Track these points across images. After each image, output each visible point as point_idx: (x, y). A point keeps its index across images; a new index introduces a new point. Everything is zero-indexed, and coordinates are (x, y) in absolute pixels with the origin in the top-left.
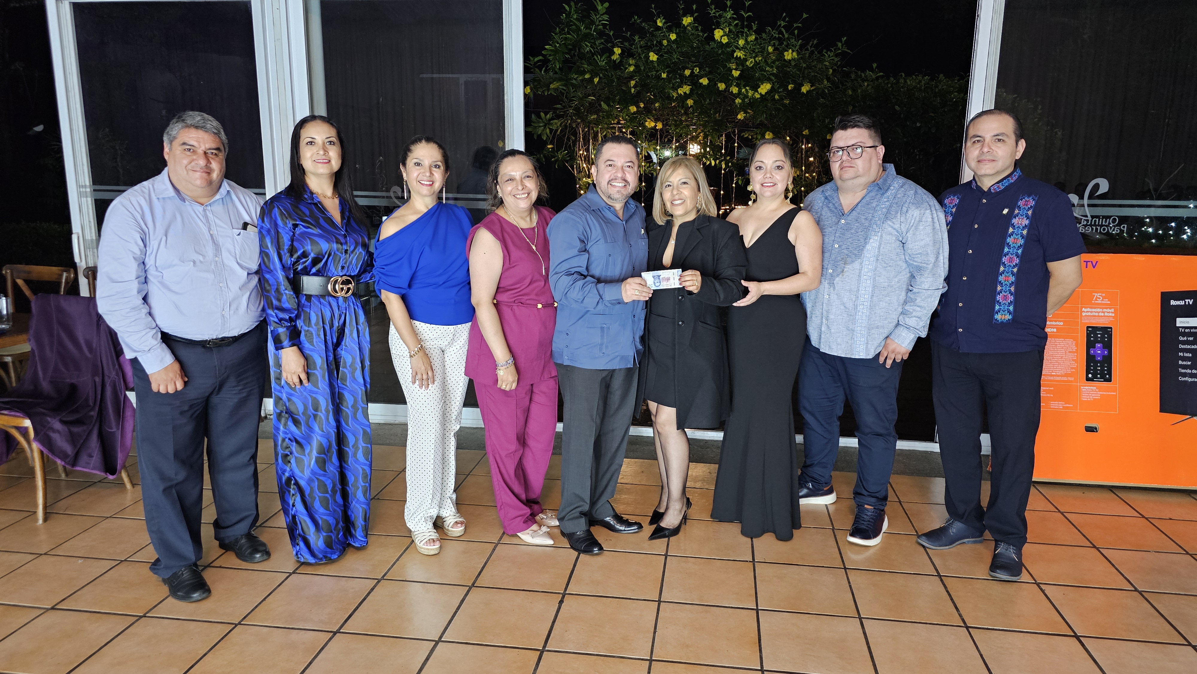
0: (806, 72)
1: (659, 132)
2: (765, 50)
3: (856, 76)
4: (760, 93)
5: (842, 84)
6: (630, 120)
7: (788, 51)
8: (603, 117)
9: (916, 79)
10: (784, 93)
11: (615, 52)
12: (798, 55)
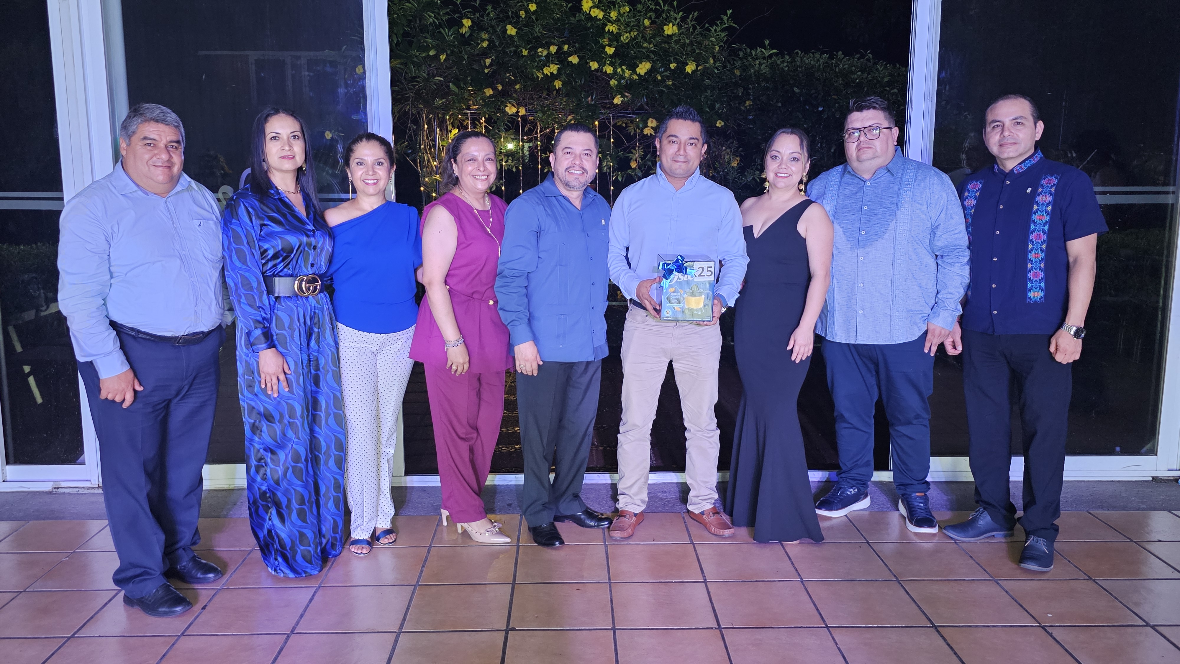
0: (690, 49)
1: (519, 119)
2: (641, 23)
3: (745, 54)
4: (638, 73)
5: (730, 63)
6: (486, 105)
7: (668, 25)
8: (454, 102)
9: (814, 57)
10: (667, 73)
11: (464, 25)
12: (679, 30)
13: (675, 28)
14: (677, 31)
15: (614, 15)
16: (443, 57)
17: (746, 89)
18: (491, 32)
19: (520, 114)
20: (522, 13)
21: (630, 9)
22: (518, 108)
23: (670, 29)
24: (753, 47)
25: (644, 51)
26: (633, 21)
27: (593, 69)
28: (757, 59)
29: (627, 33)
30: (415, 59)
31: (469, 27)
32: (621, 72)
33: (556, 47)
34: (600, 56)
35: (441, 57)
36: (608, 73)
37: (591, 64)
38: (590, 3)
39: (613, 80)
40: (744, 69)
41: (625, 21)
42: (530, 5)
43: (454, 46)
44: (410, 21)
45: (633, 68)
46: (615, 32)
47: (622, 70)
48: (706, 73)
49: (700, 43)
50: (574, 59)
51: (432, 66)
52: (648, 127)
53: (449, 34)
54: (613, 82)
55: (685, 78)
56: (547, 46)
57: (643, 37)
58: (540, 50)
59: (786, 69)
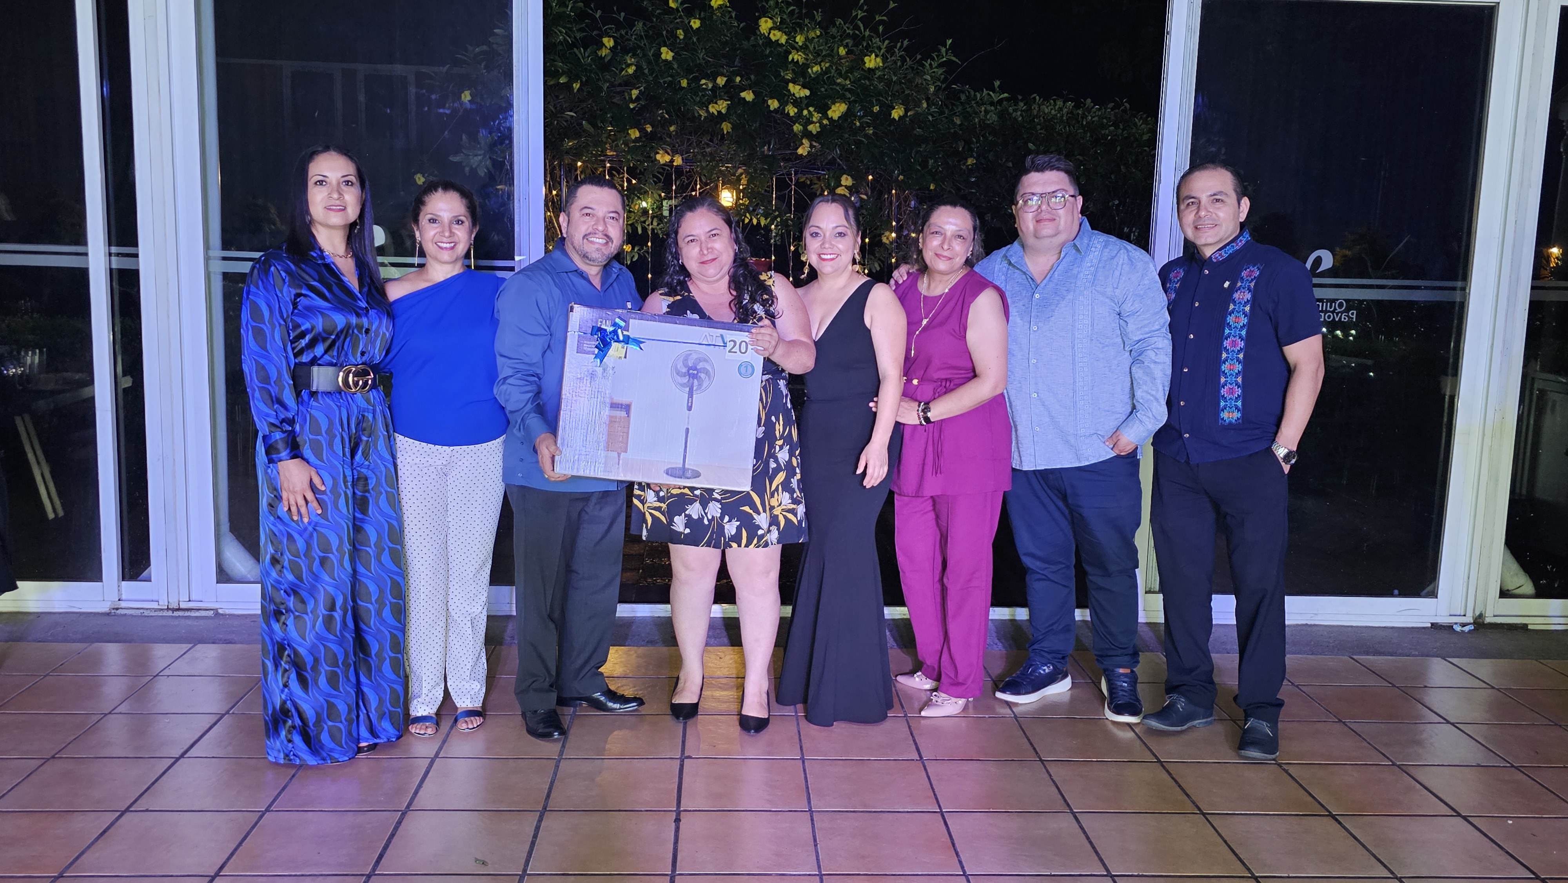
0: (897, 89)
1: (673, 170)
2: (835, 51)
3: (968, 97)
4: (830, 117)
5: (947, 107)
6: (631, 151)
7: (870, 56)
8: (588, 144)
9: (1055, 104)
10: (867, 119)
11: (604, 44)
12: (884, 63)
13: (878, 60)
14: (881, 64)
15: (800, 39)
16: (576, 86)
18: (640, 55)
19: (675, 164)
20: (680, 33)
21: (823, 34)
22: (673, 156)
23: (871, 62)
24: (980, 90)
25: (838, 88)
26: (824, 49)
27: (772, 108)
28: (983, 104)
29: (817, 64)
31: (610, 48)
32: (808, 116)
33: (725, 79)
34: (780, 93)
35: (574, 85)
36: (792, 114)
37: (770, 102)
38: (770, 23)
39: (797, 125)
41: (815, 48)
42: (692, 21)
43: (591, 72)
45: (824, 110)
46: (801, 62)
47: (809, 112)
48: (918, 120)
49: (911, 81)
50: (748, 96)
51: (561, 97)
52: (842, 186)
53: (584, 55)
54: (797, 128)
55: (890, 125)
56: (713, 77)
57: (837, 70)
58: (703, 81)
59: (1020, 118)
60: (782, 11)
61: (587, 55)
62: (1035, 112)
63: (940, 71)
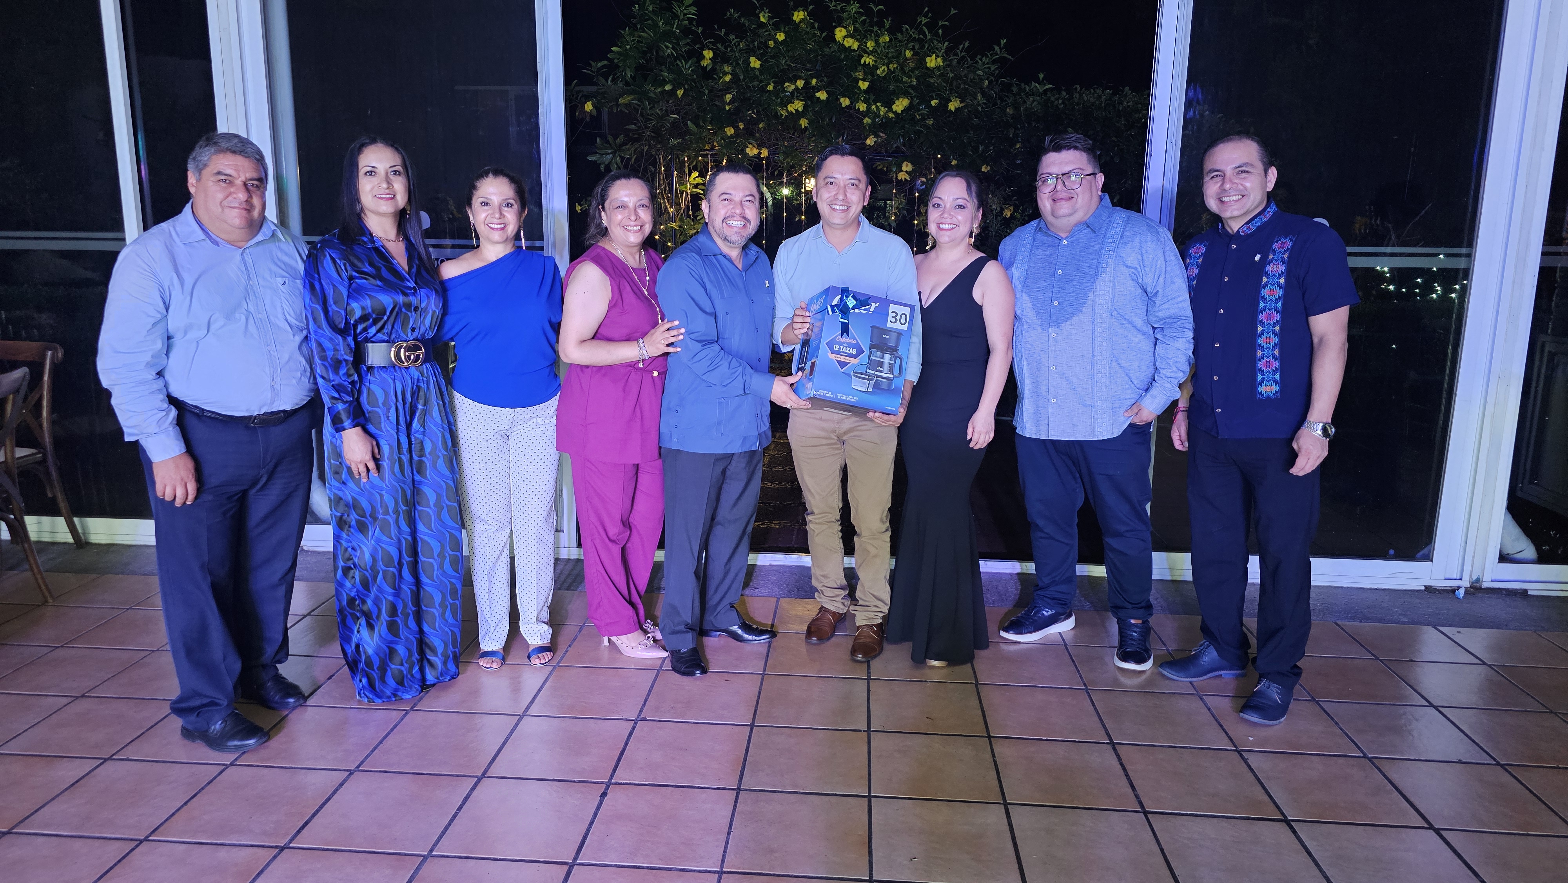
0: (955, 83)
1: (764, 162)
2: (902, 55)
3: (1018, 89)
4: (894, 111)
5: (1000, 99)
6: (727, 146)
7: (931, 56)
8: (691, 142)
9: (1095, 93)
10: (928, 111)
11: (705, 56)
12: (943, 62)
13: (939, 60)
14: (942, 64)
15: (870, 45)
16: (680, 93)
17: (1016, 128)
18: (734, 64)
19: (762, 156)
20: (771, 43)
21: (891, 40)
22: (760, 149)
23: (932, 62)
24: (1028, 83)
25: (901, 85)
26: (892, 52)
27: (844, 106)
28: (1031, 95)
29: (885, 65)
30: (652, 95)
31: (710, 59)
32: (875, 110)
33: (803, 82)
34: (853, 93)
35: (678, 92)
36: (861, 110)
37: (842, 100)
38: (844, 32)
39: (867, 119)
40: (1016, 107)
41: (883, 52)
42: (778, 34)
43: (694, 80)
44: (645, 53)
45: (889, 105)
46: (872, 63)
47: (877, 107)
48: (970, 111)
49: (966, 76)
50: (822, 95)
51: (671, 102)
52: (902, 171)
53: (687, 68)
54: (867, 121)
55: (949, 117)
56: (793, 80)
57: (902, 69)
58: (787, 84)
59: (1062, 106)
60: (855, 21)
61: (687, 67)
62: (1076, 100)
63: (993, 68)
